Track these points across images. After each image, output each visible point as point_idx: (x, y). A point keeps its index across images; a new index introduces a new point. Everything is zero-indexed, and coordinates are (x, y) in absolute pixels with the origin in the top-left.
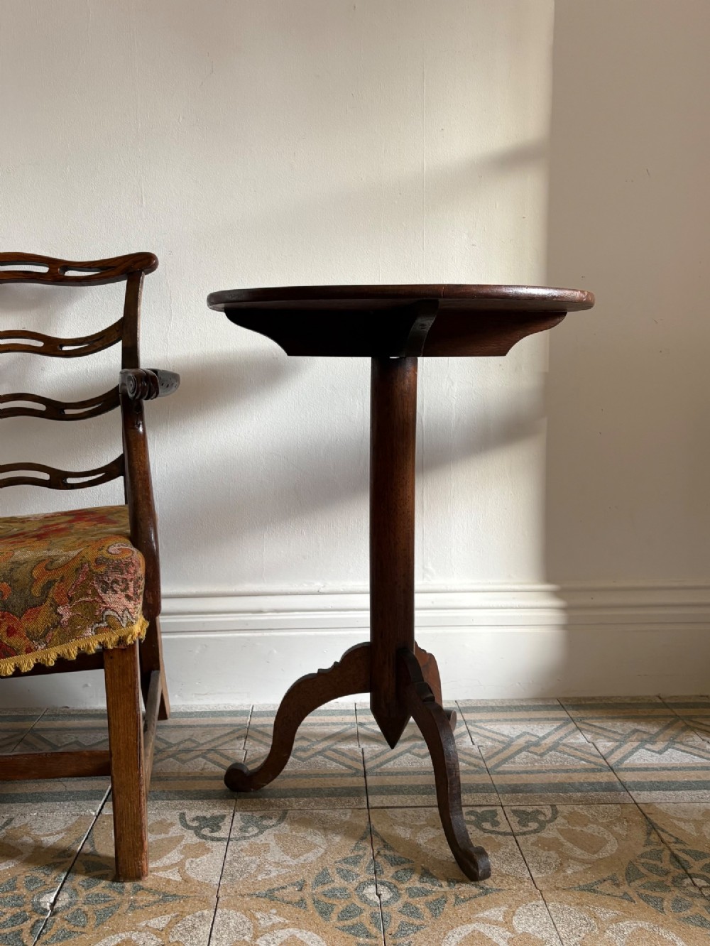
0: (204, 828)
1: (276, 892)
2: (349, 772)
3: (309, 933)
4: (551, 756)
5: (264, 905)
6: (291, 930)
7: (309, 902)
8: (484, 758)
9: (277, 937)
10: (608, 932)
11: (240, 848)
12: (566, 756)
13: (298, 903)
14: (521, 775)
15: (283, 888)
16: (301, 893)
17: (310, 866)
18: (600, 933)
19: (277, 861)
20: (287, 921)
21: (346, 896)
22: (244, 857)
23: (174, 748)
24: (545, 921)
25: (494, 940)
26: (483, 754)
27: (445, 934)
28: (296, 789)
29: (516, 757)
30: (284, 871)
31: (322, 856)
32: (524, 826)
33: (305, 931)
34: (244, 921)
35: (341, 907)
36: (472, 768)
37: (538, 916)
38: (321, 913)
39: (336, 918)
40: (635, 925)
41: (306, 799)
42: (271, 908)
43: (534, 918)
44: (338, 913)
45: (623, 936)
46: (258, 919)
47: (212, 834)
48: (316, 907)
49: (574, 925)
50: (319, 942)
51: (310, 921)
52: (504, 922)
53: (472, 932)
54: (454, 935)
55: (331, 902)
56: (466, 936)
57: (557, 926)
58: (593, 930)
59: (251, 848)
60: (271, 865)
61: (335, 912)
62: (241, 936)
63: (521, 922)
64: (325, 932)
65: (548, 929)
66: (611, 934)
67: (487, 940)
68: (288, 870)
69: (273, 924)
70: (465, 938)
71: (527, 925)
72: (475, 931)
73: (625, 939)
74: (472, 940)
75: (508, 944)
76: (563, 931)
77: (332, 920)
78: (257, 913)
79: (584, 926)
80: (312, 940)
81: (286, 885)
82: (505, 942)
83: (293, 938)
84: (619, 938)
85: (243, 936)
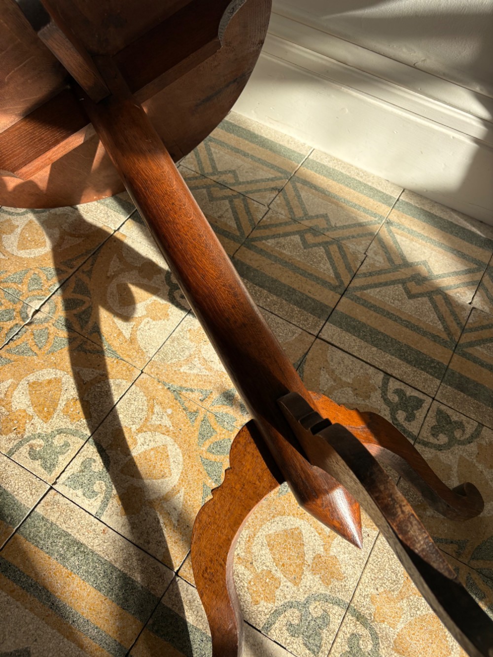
1: (184, 392)
2: (332, 282)
3: (178, 450)
5: (167, 401)
6: (168, 438)
7: (200, 416)
8: (467, 327)
9: (154, 441)
10: (405, 601)
11: (189, 328)
13: (191, 413)
14: (482, 369)
15: (192, 391)
16: (200, 403)
18: (397, 598)
19: (206, 358)
20: (171, 428)
21: (230, 429)
22: (187, 339)
23: (215, 178)
24: (362, 556)
25: (305, 548)
26: (470, 321)
27: (274, 517)
28: (276, 281)
30: (205, 372)
32: (433, 435)
33: (176, 446)
34: (143, 409)
35: (218, 437)
36: (444, 336)
38: (200, 434)
39: (207, 447)
41: (275, 298)
42: (170, 407)
44: (212, 442)
45: (413, 613)
46: (153, 413)
47: (181, 299)
48: (201, 426)
49: (382, 575)
50: (179, 464)
51: (187, 438)
52: (328, 534)
53: (295, 529)
54: (279, 522)
55: (215, 427)
56: (287, 529)
57: (367, 567)
58: (393, 591)
59: (198, 332)
60: (199, 360)
61: (211, 440)
62: (131, 423)
63: (341, 543)
64: (189, 457)
65: (356, 565)
66: (405, 605)
67: (300, 544)
68: (208, 373)
69: (160, 425)
70: (285, 531)
71: (343, 551)
72: (298, 528)
73: (412, 618)
74: (289, 536)
75: (313, 560)
76: (369, 574)
77: (203, 447)
78: (156, 406)
79: (390, 581)
80: (175, 459)
81: (196, 388)
82: (312, 556)
83: (164, 448)
84: (409, 614)
85: (133, 424)
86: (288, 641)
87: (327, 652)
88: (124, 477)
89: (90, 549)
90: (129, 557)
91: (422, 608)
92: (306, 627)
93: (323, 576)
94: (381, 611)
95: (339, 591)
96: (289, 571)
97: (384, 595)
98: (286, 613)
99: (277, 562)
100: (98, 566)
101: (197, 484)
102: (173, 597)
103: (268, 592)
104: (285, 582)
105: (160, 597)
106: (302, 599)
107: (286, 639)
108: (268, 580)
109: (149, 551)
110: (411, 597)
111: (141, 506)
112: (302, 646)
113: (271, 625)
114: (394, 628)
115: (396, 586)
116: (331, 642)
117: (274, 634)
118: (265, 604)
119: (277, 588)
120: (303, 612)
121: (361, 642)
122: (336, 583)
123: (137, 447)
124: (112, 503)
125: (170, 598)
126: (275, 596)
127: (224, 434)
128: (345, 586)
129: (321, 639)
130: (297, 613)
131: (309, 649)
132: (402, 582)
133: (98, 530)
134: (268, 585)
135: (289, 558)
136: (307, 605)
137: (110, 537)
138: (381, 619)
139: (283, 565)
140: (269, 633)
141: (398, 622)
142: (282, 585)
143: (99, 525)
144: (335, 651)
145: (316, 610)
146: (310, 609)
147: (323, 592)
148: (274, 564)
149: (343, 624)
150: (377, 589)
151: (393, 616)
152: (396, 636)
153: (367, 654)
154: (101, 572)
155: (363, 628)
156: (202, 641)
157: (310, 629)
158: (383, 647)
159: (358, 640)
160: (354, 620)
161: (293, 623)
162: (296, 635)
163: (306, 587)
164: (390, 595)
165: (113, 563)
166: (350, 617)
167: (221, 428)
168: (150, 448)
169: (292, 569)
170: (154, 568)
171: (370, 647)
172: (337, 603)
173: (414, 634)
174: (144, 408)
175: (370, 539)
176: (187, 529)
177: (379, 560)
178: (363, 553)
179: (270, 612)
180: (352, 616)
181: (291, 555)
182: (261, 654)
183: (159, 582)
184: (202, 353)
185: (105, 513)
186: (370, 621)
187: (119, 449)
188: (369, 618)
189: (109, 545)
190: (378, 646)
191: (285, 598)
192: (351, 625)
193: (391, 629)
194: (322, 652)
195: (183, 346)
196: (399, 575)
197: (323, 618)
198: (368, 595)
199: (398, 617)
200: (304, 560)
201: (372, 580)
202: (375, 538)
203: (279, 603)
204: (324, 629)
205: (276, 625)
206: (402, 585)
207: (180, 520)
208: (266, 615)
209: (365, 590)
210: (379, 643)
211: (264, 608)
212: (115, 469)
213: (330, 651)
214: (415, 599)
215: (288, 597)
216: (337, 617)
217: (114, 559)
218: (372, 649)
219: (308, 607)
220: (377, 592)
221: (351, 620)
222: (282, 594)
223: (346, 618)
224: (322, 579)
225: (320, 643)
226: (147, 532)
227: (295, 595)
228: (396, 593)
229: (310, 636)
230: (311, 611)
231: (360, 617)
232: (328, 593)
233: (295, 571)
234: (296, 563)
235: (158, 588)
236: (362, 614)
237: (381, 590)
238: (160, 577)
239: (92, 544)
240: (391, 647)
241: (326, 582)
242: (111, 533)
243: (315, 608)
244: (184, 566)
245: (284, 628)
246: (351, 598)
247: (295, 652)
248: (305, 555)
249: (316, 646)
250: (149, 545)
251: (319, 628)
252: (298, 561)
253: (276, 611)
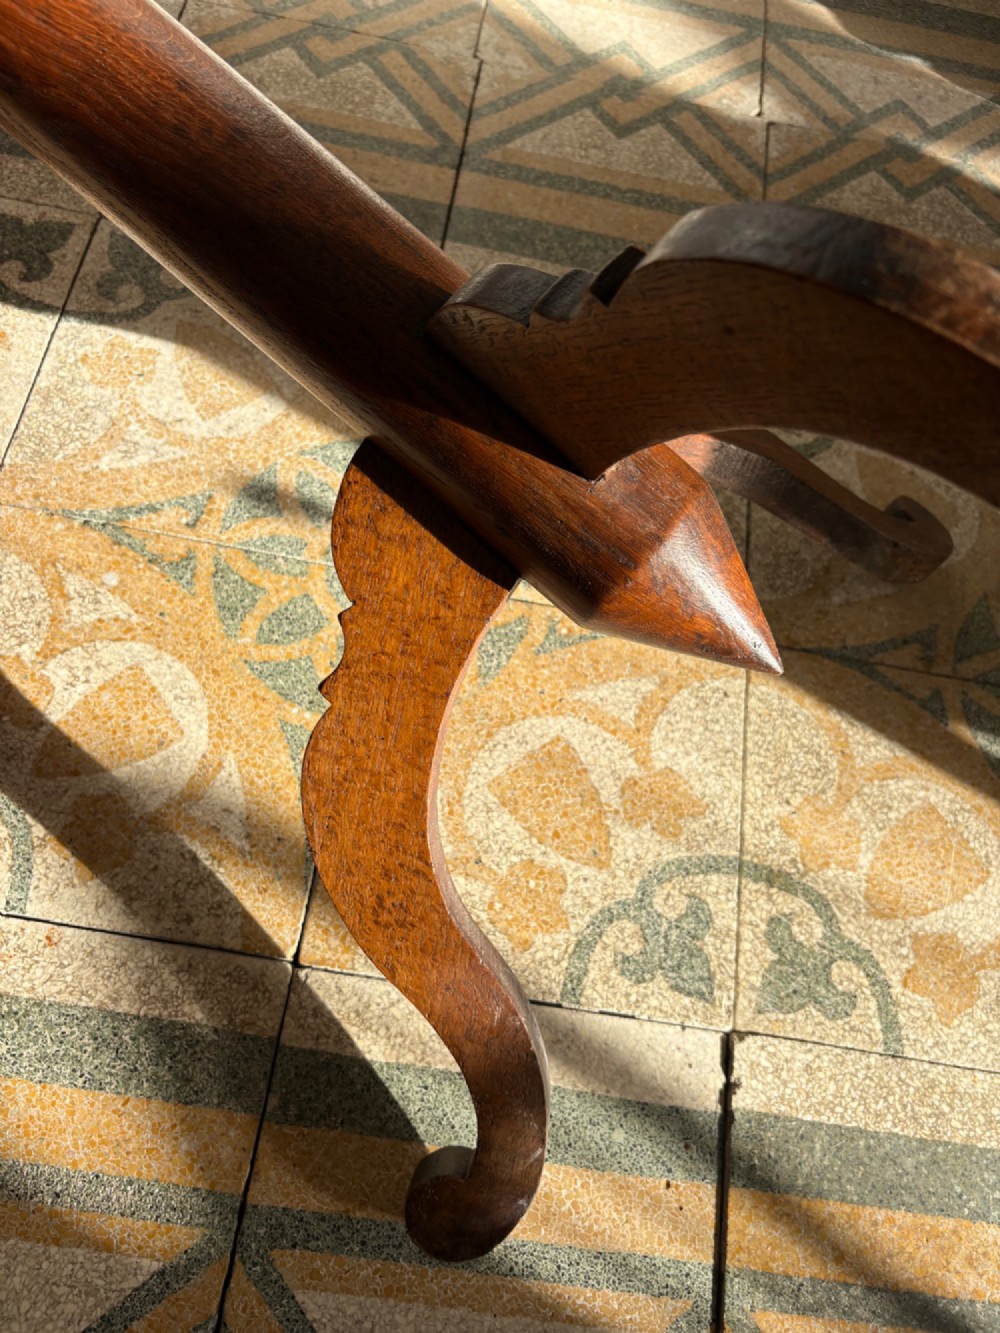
0: (10, 257)
1: (132, 518)
2: (420, 142)
3: (178, 666)
4: (931, 203)
5: (93, 556)
6: (137, 647)
7: (205, 565)
8: (770, 169)
9: (98, 665)
10: (855, 803)
11: (81, 352)
12: (969, 212)
13: (172, 564)
15: (153, 509)
16: (189, 534)
17: (236, 451)
18: (837, 803)
19: (161, 416)
20: (135, 619)
21: (297, 570)
22: (85, 383)
24: (728, 744)
25: (593, 777)
26: (773, 154)
27: (490, 735)
29: (847, 187)
30: (171, 452)
31: (274, 422)
33: (168, 658)
34: (32, 597)
35: (274, 600)
36: (728, 201)
37: (717, 728)
38: (221, 608)
39: (254, 632)
40: (922, 794)
42: (109, 569)
43: (706, 729)
44: (263, 618)
45: (883, 821)
46: (67, 598)
47: (25, 285)
48: (217, 587)
49: (787, 768)
50: (193, 698)
51: (189, 629)
52: (634, 726)
53: (551, 743)
54: (509, 742)
55: (255, 578)
56: (533, 751)
57: (748, 762)
58: (823, 791)
59: (109, 357)
60: (143, 428)
61: (256, 613)
62: (14, 641)
63: (671, 735)
64: (215, 672)
65: (724, 769)
66: (859, 810)
67: (578, 773)
68: (180, 453)
69: (100, 621)
70: (531, 756)
71: (682, 749)
72: (558, 739)
73: (884, 832)
74: (543, 765)
75: (621, 797)
76: (758, 778)
77: (241, 637)
78: (70, 578)
79: (810, 774)
80: (178, 691)
81: (162, 499)
82: (615, 789)
83: (135, 675)
84: (873, 826)
85: (20, 644)
86: (633, 998)
87: (731, 983)
88: (51, 783)
89: (27, 1001)
90: (149, 975)
91: (896, 804)
92: (662, 950)
93: (657, 822)
94: (814, 844)
95: (706, 841)
96: (575, 842)
97: (809, 808)
98: (604, 938)
99: (539, 833)
100: (68, 1031)
101: (264, 729)
102: (310, 1020)
103: (544, 909)
104: (576, 869)
105: (275, 1034)
106: (629, 891)
107: (627, 995)
108: (532, 884)
109: (200, 940)
110: (866, 790)
111: (130, 838)
112: (669, 994)
113: (580, 980)
114: (853, 869)
115: (826, 779)
116: (732, 956)
117: (595, 995)
118: (548, 939)
119: (561, 892)
120: (643, 920)
121: (795, 929)
122: (694, 826)
123: (58, 697)
124: (44, 860)
125: (301, 1026)
126: (564, 913)
127: (286, 587)
128: (716, 823)
129: (707, 961)
130: (630, 927)
131: (689, 994)
132: (835, 764)
133: (29, 943)
134: (538, 895)
135: (565, 814)
136: (647, 900)
137: (73, 948)
138: (821, 861)
139: (556, 835)
140: (583, 1000)
141: (859, 851)
142: (570, 880)
143: (28, 931)
144: (748, 973)
145: (671, 902)
146: (656, 907)
147: (672, 857)
148: (534, 841)
149: (743, 908)
150: (788, 802)
151: (843, 844)
152: (864, 885)
153: (817, 949)
154: (86, 1041)
155: (789, 897)
156: (426, 1088)
157: (674, 950)
158: (845, 919)
159: (788, 928)
160: (764, 889)
161: (629, 953)
162: (647, 976)
163: (627, 861)
164: (819, 804)
165: (111, 1007)
166: (753, 886)
167: (273, 577)
168: (95, 687)
169: (579, 834)
170: (229, 974)
171: (819, 931)
172: (713, 866)
173: (900, 864)
174: (36, 593)
175: (732, 700)
176: (280, 848)
177: (769, 738)
178: (729, 738)
179: (566, 952)
180: (756, 881)
181: (567, 806)
182: (581, 1053)
183: (256, 1000)
184: (145, 406)
185: (31, 894)
186: (796, 877)
187: (5, 718)
188: (793, 871)
189: (80, 968)
190: (834, 921)
191: (590, 906)
192: (761, 901)
193: (849, 873)
194: (720, 987)
195: (81, 405)
196: (823, 752)
197: (694, 913)
198: (772, 822)
199: (853, 843)
200: (600, 804)
201: (770, 786)
202: (743, 695)
203: (579, 925)
204: (704, 935)
205: (591, 975)
206: (837, 772)
207: (254, 833)
208: (558, 962)
209: (762, 815)
210: (834, 915)
211: (549, 949)
212: (15, 772)
213: (736, 978)
214: (875, 789)
215: (595, 900)
216: (722, 897)
217: (110, 997)
218: (824, 935)
219: (651, 904)
220: (789, 808)
221: (756, 891)
222: (579, 901)
223: (745, 893)
224: (660, 829)
225: (709, 970)
226: (175, 895)
227: (610, 890)
228: (830, 793)
229: (679, 966)
230: (660, 910)
231: (773, 878)
232: (684, 854)
233: (588, 837)
234: (584, 818)
235: (260, 1016)
236: (776, 869)
237: (797, 800)
238: (255, 987)
239: (27, 985)
240: (864, 911)
241: (668, 831)
242: (73, 936)
243: (666, 900)
244: (308, 938)
245: (613, 974)
246: (738, 844)
247: (658, 1014)
248: (598, 793)
249: (701, 979)
250: (193, 925)
251: (693, 937)
252: (588, 813)
253: (579, 944)
